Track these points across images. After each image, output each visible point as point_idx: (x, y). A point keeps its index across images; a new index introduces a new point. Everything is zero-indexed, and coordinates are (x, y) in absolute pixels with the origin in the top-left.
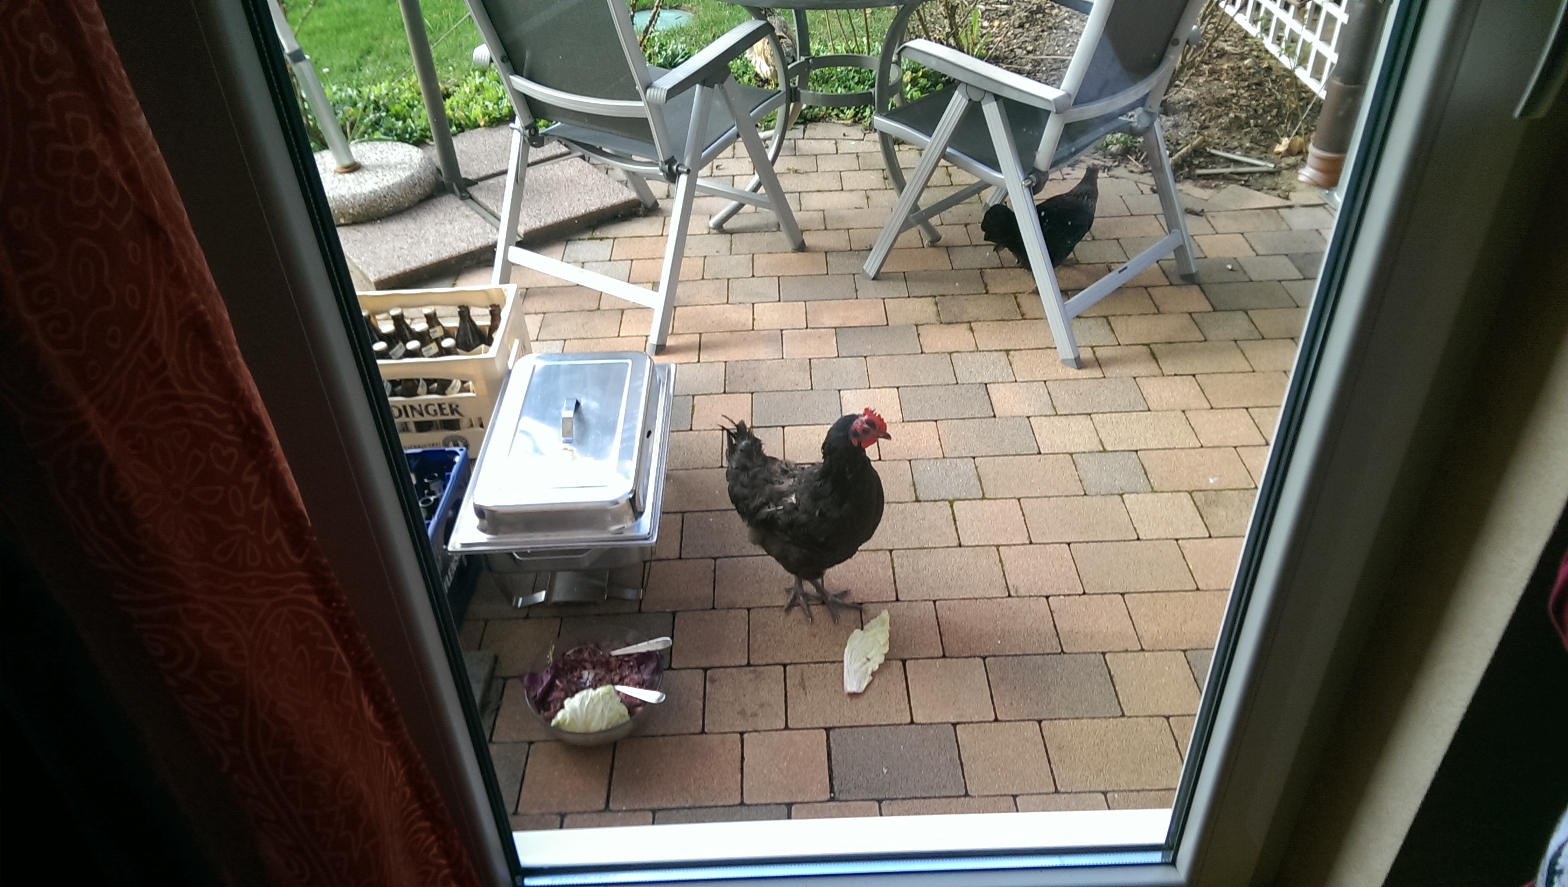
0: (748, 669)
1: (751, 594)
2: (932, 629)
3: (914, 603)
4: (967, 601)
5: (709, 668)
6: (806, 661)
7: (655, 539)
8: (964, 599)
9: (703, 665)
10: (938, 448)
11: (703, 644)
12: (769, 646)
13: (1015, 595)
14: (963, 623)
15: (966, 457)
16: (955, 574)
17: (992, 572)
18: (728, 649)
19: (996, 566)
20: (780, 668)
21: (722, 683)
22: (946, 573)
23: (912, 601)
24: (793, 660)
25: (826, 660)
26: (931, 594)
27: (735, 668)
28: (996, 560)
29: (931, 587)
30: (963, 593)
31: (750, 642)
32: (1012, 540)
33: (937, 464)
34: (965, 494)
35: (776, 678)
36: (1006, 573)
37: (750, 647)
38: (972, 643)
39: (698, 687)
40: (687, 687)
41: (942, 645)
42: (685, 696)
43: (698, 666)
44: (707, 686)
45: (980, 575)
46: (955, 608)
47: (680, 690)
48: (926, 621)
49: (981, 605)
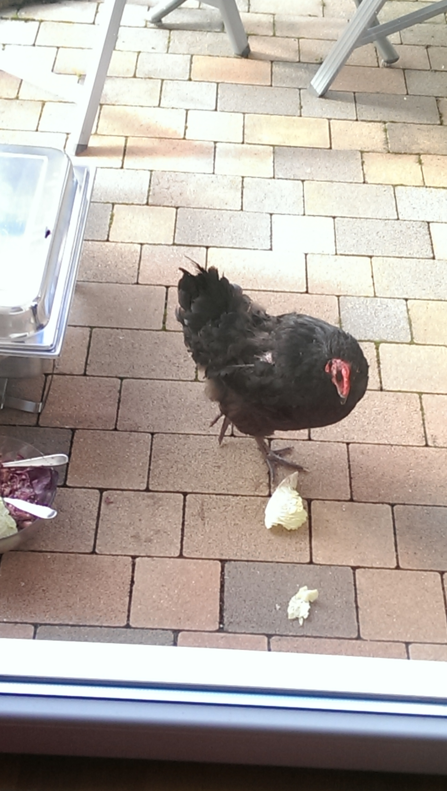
0: (146, 494)
1: (156, 418)
2: (343, 471)
3: (327, 443)
4: (381, 446)
5: (106, 490)
6: (207, 492)
7: (58, 352)
8: (379, 444)
9: (100, 486)
10: (370, 286)
11: (101, 465)
12: (171, 473)
13: (432, 445)
14: (375, 469)
15: (399, 298)
16: (372, 418)
17: (411, 420)
18: (127, 472)
19: (417, 413)
20: (180, 496)
21: (118, 506)
22: (363, 416)
23: (325, 441)
24: (194, 489)
25: (229, 493)
26: (345, 436)
27: (133, 492)
28: (417, 407)
29: (346, 429)
30: (379, 438)
31: (151, 468)
32: (435, 389)
33: (367, 302)
34: (392, 337)
35: (175, 506)
36: (426, 422)
37: (151, 472)
38: (382, 489)
39: (92, 507)
40: (81, 506)
41: (351, 488)
42: (78, 515)
43: (94, 486)
44: (102, 507)
45: (399, 421)
46: (368, 452)
47: (74, 509)
48: (336, 463)
49: (396, 452)
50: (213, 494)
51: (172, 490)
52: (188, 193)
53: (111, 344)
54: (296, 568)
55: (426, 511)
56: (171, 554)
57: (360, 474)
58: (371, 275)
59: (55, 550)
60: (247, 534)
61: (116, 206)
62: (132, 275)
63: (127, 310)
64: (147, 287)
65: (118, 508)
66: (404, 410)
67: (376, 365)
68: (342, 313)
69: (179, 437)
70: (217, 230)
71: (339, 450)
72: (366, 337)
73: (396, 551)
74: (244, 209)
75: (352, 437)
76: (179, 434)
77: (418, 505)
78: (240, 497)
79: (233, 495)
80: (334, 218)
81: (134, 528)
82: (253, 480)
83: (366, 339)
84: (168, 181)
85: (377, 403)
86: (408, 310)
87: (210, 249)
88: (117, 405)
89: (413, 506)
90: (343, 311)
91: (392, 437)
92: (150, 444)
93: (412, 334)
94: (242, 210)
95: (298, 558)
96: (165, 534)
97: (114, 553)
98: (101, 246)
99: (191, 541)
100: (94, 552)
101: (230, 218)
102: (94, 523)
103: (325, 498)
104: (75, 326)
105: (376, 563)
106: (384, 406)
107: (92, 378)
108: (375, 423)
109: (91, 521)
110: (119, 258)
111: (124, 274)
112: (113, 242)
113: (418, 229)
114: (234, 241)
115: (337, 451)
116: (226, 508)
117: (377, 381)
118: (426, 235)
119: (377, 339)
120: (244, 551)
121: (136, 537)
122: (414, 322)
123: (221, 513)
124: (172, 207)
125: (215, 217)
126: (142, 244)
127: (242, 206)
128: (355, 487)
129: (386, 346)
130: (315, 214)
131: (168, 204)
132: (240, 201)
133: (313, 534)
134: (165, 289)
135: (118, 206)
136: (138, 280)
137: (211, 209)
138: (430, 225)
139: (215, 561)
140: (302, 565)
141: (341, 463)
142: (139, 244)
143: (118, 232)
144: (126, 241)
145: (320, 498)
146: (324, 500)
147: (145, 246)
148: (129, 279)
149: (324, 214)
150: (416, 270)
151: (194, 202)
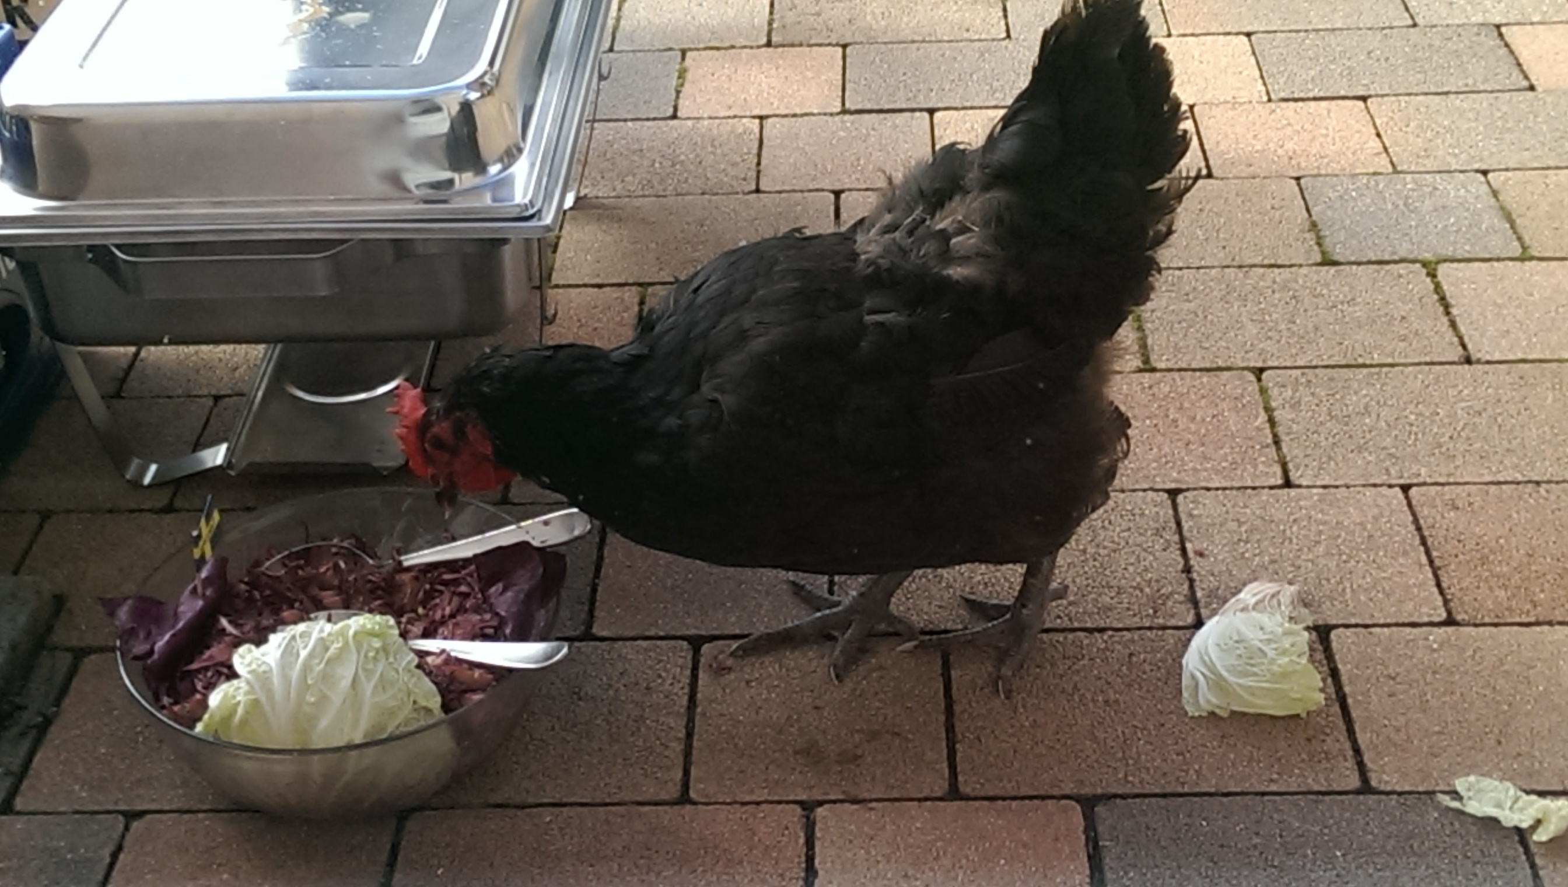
2: (1406, 553)
3: (1343, 492)
5: (711, 639)
7: (548, 220)
8: (1499, 483)
9: (693, 632)
10: (1378, 154)
14: (1502, 541)
15: (1462, 172)
16: (1461, 424)
22: (1433, 422)
23: (1337, 487)
25: (1076, 625)
26: (1393, 472)
30: (1494, 469)
33: (1377, 185)
34: (1467, 248)
38: (1538, 590)
39: (672, 684)
40: (637, 684)
41: (1441, 592)
42: (631, 706)
43: (673, 633)
44: (700, 682)
45: (1542, 426)
46: (1470, 504)
47: (617, 690)
48: (1383, 535)
49: (1553, 497)
52: (869, 18)
54: (1322, 807)
56: (921, 791)
57: (1461, 557)
58: (1373, 131)
59: (565, 800)
60: (1150, 726)
61: (689, 54)
62: (743, 176)
64: (783, 195)
65: (748, 682)
66: (1550, 400)
67: (1440, 309)
68: (1314, 211)
70: (951, 77)
71: (1381, 502)
72: (1394, 253)
74: (1013, 35)
75: (1415, 470)
78: (1110, 633)
79: (1090, 631)
80: (1248, 35)
82: (1142, 591)
83: (1396, 257)
85: (1466, 392)
86: (1495, 194)
87: (938, 115)
90: (1315, 206)
91: (1532, 464)
93: (1520, 239)
94: (1009, 36)
95: (1322, 780)
96: (897, 740)
97: (748, 798)
98: (659, 128)
99: (979, 752)
100: (684, 799)
101: (982, 55)
102: (679, 725)
103: (1369, 622)
104: (600, 286)
106: (1489, 396)
108: (1472, 435)
109: (671, 721)
110: (704, 148)
111: (722, 176)
112: (689, 118)
113: (1474, 39)
114: (997, 95)
115: (1378, 506)
116: (1074, 664)
117: (1452, 344)
118: (1500, 47)
119: (1428, 256)
120: (1148, 769)
121: (812, 753)
122: (1520, 216)
124: (829, 44)
125: (943, 55)
126: (761, 118)
127: (1008, 31)
128: (1453, 590)
129: (1457, 269)
130: (1198, 31)
131: (820, 41)
132: (1003, 23)
133: (1354, 714)
134: (832, 196)
135: (695, 53)
136: (758, 184)
137: (930, 42)
138: (1504, 30)
139: (1063, 802)
140: (1339, 798)
141: (1398, 533)
142: (754, 117)
143: (699, 100)
144: (722, 114)
145: (1353, 621)
146: (1366, 626)
147: (770, 120)
148: (734, 183)
149: (1221, 30)
150: (1492, 114)
151: (885, 33)
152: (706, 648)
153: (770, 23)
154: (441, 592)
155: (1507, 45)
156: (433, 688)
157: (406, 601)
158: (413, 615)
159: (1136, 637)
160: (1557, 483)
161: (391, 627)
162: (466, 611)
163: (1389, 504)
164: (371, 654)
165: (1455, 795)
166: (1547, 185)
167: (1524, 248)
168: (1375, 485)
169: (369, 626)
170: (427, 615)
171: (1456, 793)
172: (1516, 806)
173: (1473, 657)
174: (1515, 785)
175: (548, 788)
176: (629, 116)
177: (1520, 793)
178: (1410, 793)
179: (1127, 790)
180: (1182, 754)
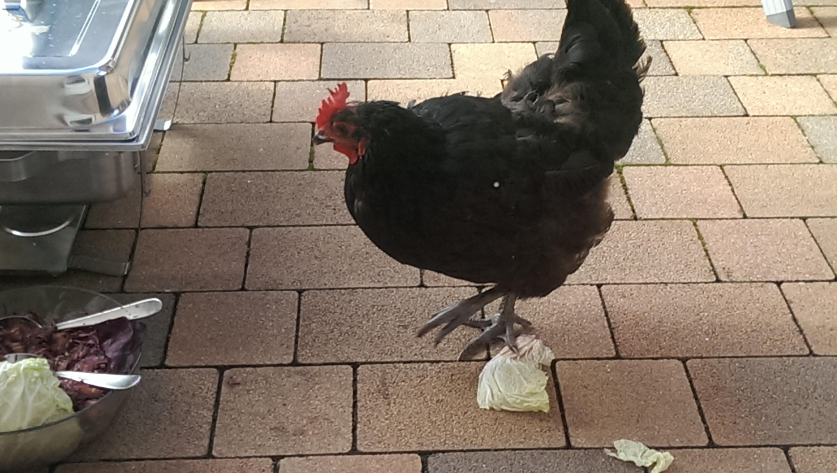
0: (292, 369)
2: (597, 320)
5: (230, 367)
6: (389, 360)
8: (647, 284)
9: (220, 363)
11: (221, 335)
12: (331, 339)
13: (727, 280)
14: (646, 314)
16: (630, 252)
17: (687, 251)
18: (262, 342)
19: (695, 243)
20: (347, 369)
21: (248, 388)
22: (615, 251)
24: (370, 358)
25: (425, 359)
26: (593, 277)
27: (272, 368)
28: (693, 236)
29: (594, 268)
30: (645, 276)
31: (300, 334)
32: (715, 213)
34: (638, 159)
35: (340, 382)
36: (709, 252)
37: (299, 339)
38: (663, 340)
39: (207, 392)
40: (188, 392)
41: (614, 342)
42: (184, 404)
43: (209, 364)
44: (222, 391)
45: (670, 253)
46: (631, 295)
47: (176, 397)
48: (586, 311)
49: (674, 291)
50: (399, 362)
51: (334, 360)
52: (336, 28)
53: (233, 189)
54: (545, 457)
55: (737, 364)
56: (337, 450)
57: (625, 323)
59: (144, 457)
60: (459, 413)
61: (238, 46)
62: (263, 113)
63: (257, 150)
64: (284, 124)
65: (248, 391)
66: (675, 240)
67: (623, 191)
69: (340, 292)
70: (378, 62)
71: (586, 293)
73: (704, 421)
74: (412, 40)
75: (604, 276)
76: (341, 289)
77: (724, 357)
78: (442, 363)
79: (432, 362)
80: (534, 43)
81: (274, 417)
82: (460, 341)
84: (309, 18)
85: (633, 235)
86: (654, 130)
87: (370, 82)
88: (244, 259)
89: (716, 359)
91: (664, 273)
92: (297, 304)
93: (665, 154)
94: (410, 40)
95: (546, 442)
96: (326, 422)
97: (244, 455)
98: (220, 86)
99: (369, 428)
100: (209, 455)
101: (395, 50)
102: (209, 415)
103: (576, 357)
104: (182, 173)
105: (675, 440)
106: (644, 237)
107: (206, 229)
108: (635, 258)
109: (205, 413)
110: (243, 97)
111: (252, 113)
112: (236, 81)
114: (402, 72)
115: (584, 295)
116: (422, 380)
117: (627, 209)
118: (661, 52)
120: (457, 437)
121: (280, 430)
122: (666, 142)
123: (415, 387)
124: (314, 43)
125: (374, 50)
126: (275, 82)
127: (409, 37)
128: (620, 340)
129: (632, 170)
130: (508, 40)
131: (309, 41)
132: (407, 33)
133: (565, 407)
134: (311, 125)
135: (242, 46)
136: (271, 118)
137: (368, 42)
138: (664, 43)
139: (411, 455)
140: (554, 451)
141: (593, 310)
142: (271, 81)
143: (242, 71)
144: (254, 80)
145: (568, 357)
146: (574, 359)
147: (280, 83)
148: (259, 117)
149: (520, 40)
150: (655, 88)
151: (345, 37)
152: (227, 373)
153: (283, 30)
154: (78, 343)
155: (665, 51)
156: (68, 397)
157: (59, 348)
158: (62, 356)
159: (456, 366)
160: (676, 283)
161: (45, 365)
162: (91, 354)
163: (590, 295)
164: (33, 380)
165: (613, 449)
166: (681, 126)
167: (667, 159)
168: (584, 284)
169: (32, 365)
170: (70, 356)
171: (614, 448)
172: (645, 455)
173: (627, 376)
174: (644, 444)
175: (134, 450)
176: (204, 79)
177: (646, 448)
178: (591, 448)
179: (445, 448)
180: (475, 428)
